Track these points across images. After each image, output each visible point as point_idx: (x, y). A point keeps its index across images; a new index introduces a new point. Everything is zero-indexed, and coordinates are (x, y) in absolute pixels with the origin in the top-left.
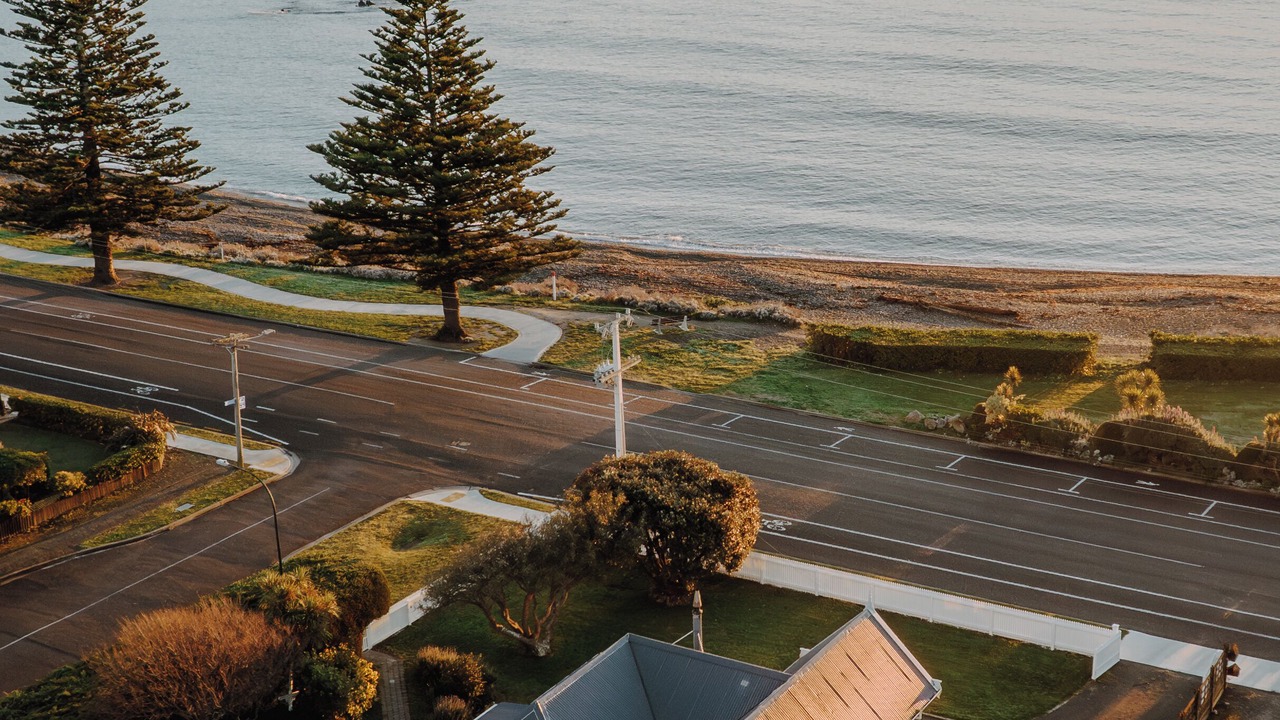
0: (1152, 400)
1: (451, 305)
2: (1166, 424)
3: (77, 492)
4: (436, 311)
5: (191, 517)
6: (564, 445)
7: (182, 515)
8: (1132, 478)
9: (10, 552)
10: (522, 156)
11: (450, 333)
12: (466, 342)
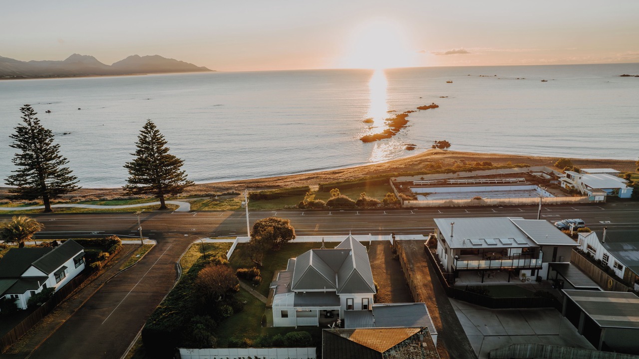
0: (338, 194)
1: (162, 201)
2: (342, 199)
3: (108, 257)
4: (159, 203)
5: (142, 257)
6: (218, 225)
7: (139, 258)
8: (339, 210)
9: (101, 275)
10: (177, 163)
11: (163, 207)
12: (169, 209)
